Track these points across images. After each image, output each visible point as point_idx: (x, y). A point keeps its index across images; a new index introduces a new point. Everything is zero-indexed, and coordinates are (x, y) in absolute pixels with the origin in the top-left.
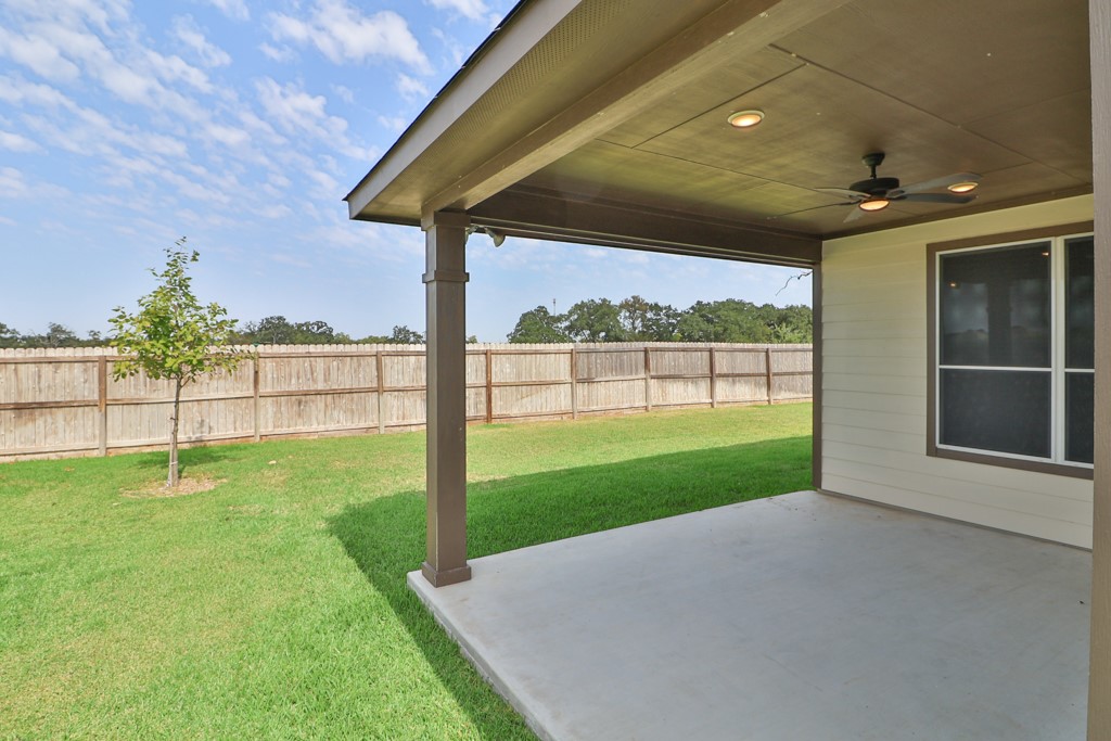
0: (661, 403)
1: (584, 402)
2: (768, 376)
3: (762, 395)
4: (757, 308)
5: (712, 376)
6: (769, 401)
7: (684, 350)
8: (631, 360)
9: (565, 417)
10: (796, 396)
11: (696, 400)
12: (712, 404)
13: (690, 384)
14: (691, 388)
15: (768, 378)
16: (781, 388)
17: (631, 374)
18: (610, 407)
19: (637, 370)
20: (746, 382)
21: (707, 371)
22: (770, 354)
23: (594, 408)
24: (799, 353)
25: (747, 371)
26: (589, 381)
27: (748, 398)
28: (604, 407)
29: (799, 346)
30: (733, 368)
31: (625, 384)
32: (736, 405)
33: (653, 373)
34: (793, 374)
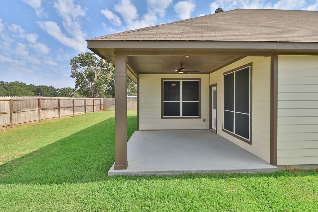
0: (44, 118)
1: (15, 120)
2: (73, 107)
3: (72, 113)
4: (27, 85)
5: (59, 108)
6: (74, 115)
7: (51, 99)
8: (33, 103)
9: (8, 128)
10: (80, 113)
11: (54, 116)
12: (59, 117)
13: (53, 111)
14: (53, 112)
15: (73, 108)
16: (76, 111)
17: (34, 108)
18: (26, 121)
19: (35, 107)
20: (68, 109)
21: (57, 106)
22: (74, 101)
23: (20, 122)
24: (80, 100)
25: (68, 106)
26: (18, 112)
27: (69, 114)
28: (23, 121)
29: (80, 98)
30: (65, 105)
31: (31, 112)
32: (66, 117)
33: (41, 108)
34: (79, 106)
